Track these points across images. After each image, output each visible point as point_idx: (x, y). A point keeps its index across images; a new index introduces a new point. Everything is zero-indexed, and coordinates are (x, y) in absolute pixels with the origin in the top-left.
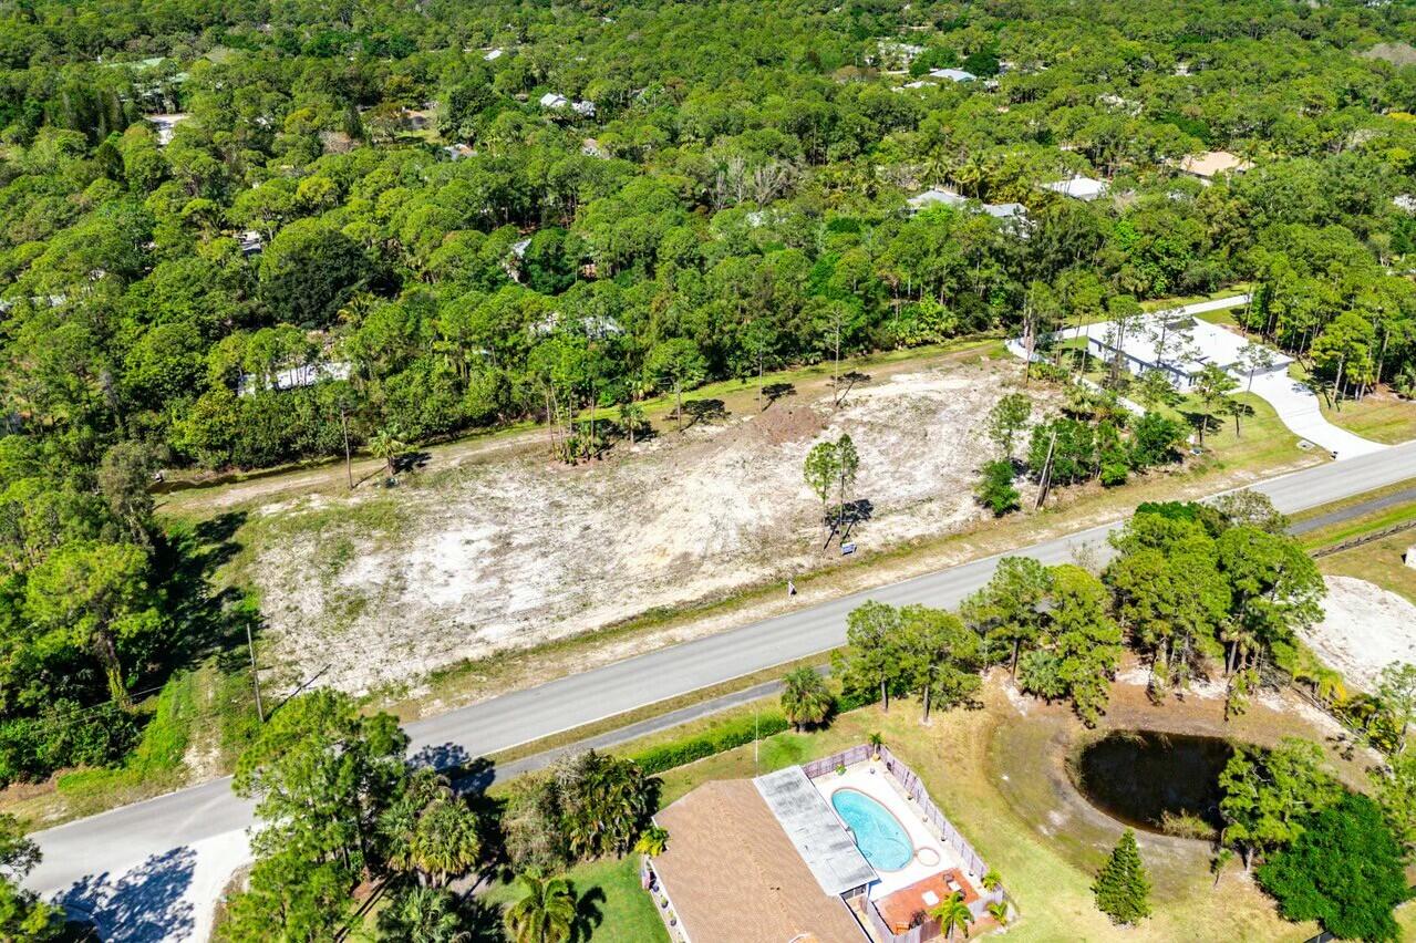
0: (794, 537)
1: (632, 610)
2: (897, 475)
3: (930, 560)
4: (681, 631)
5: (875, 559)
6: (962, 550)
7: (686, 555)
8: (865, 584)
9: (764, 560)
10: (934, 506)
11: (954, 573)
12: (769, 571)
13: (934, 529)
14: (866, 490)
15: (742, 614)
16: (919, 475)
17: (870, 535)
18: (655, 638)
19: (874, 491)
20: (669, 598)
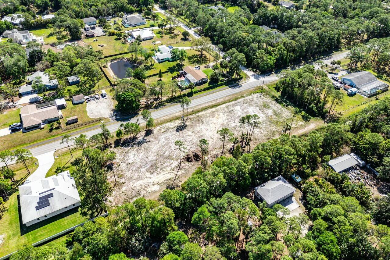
0: (193, 122)
1: (219, 107)
2: (168, 139)
3: (167, 118)
4: (210, 104)
5: (177, 118)
6: (161, 121)
7: (213, 117)
8: (180, 113)
9: (198, 116)
10: (163, 130)
11: (164, 115)
12: (197, 114)
13: (164, 125)
14: (176, 135)
15: (201, 107)
16: (163, 140)
17: (178, 123)
18: (214, 103)
19: (175, 134)
20: (214, 109)
